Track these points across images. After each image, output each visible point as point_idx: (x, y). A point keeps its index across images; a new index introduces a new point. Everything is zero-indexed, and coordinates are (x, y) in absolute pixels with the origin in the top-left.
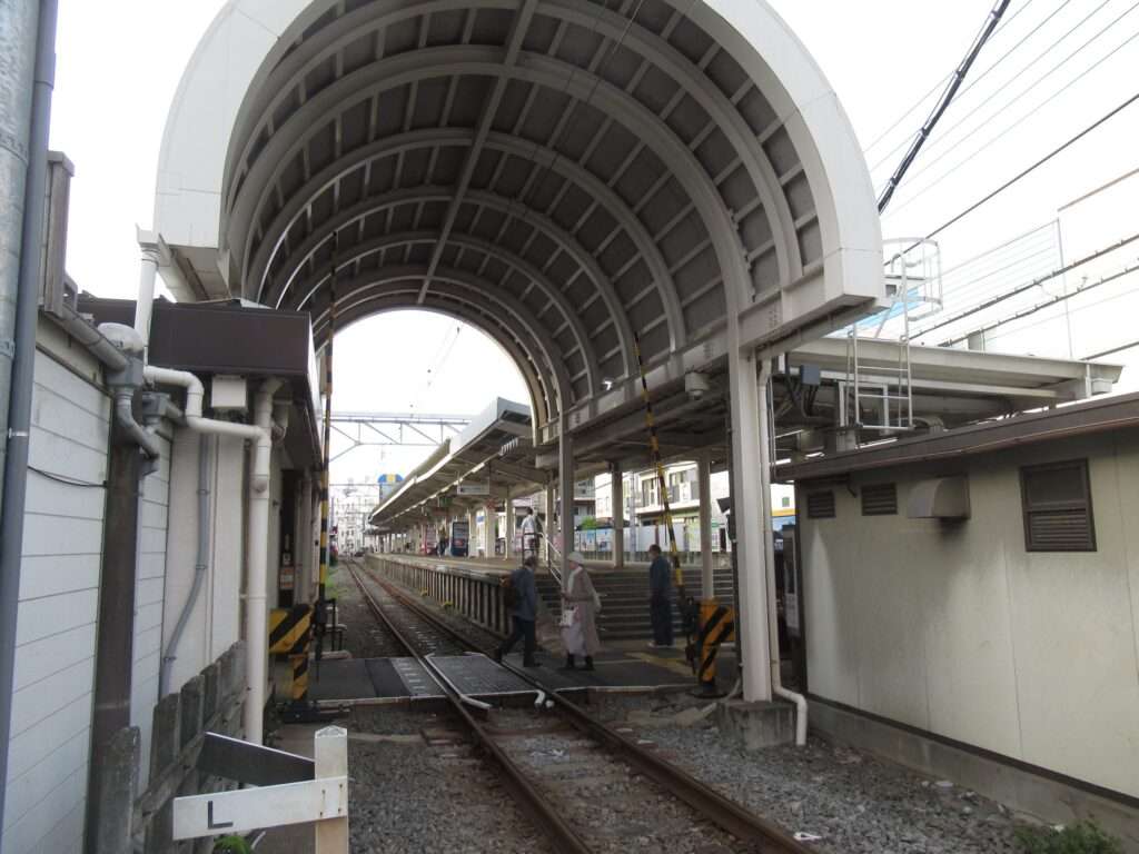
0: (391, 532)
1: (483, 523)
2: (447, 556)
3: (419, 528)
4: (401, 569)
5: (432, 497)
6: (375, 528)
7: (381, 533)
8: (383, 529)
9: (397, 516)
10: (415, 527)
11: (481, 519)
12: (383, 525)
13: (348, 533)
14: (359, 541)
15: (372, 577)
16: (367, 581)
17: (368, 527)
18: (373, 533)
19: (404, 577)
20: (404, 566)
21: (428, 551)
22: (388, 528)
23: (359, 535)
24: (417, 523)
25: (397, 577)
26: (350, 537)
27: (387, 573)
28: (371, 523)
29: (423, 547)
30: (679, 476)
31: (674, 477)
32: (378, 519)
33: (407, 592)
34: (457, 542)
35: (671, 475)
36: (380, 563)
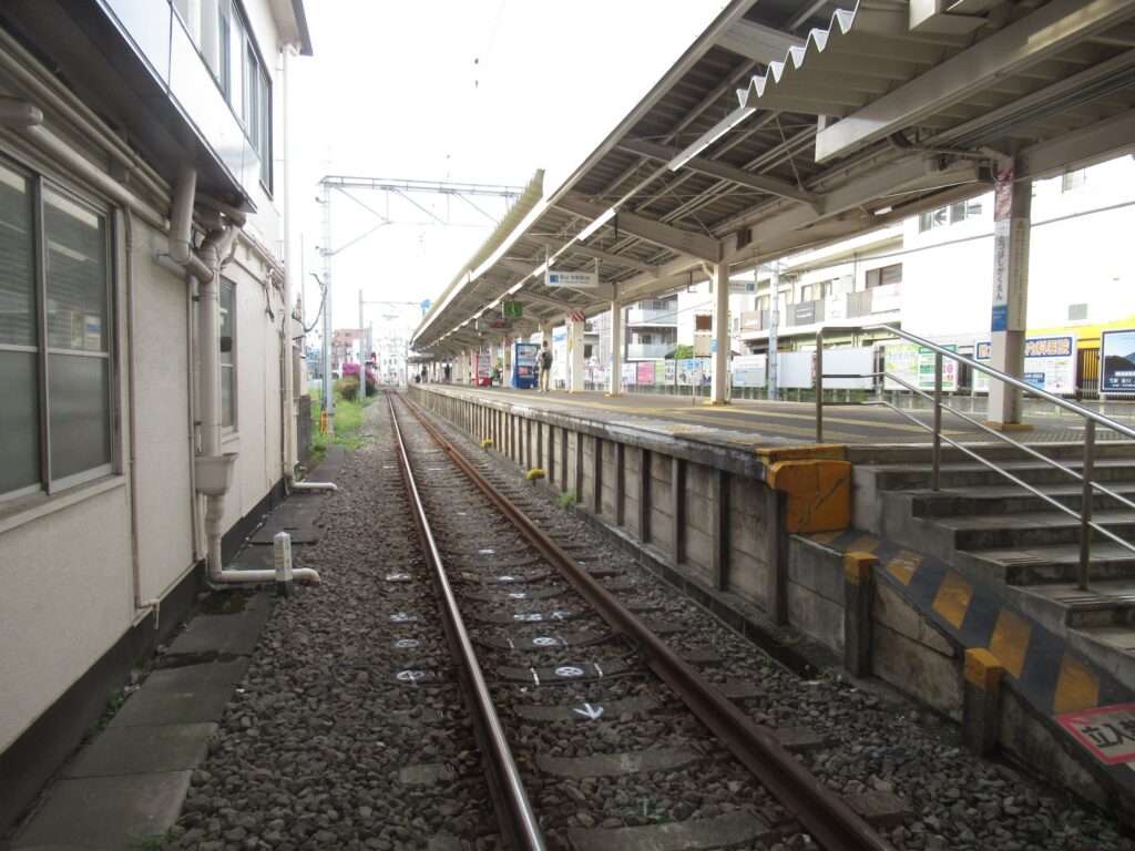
0: (435, 360)
1: (564, 342)
2: (508, 389)
3: (467, 354)
4: (449, 403)
5: (492, 305)
6: (418, 355)
7: (425, 361)
8: (427, 355)
9: (442, 338)
10: (463, 353)
11: (560, 339)
12: (425, 351)
13: (390, 362)
14: (402, 370)
15: (412, 412)
16: (407, 419)
17: (412, 354)
18: (416, 361)
19: (453, 413)
20: (454, 399)
21: (481, 381)
22: (432, 355)
23: (403, 365)
24: (465, 348)
25: (444, 413)
26: (393, 366)
27: (431, 407)
28: (413, 349)
29: (474, 376)
30: (818, 289)
31: (808, 290)
32: (421, 342)
33: (459, 439)
34: (522, 370)
35: (803, 288)
36: (423, 394)
